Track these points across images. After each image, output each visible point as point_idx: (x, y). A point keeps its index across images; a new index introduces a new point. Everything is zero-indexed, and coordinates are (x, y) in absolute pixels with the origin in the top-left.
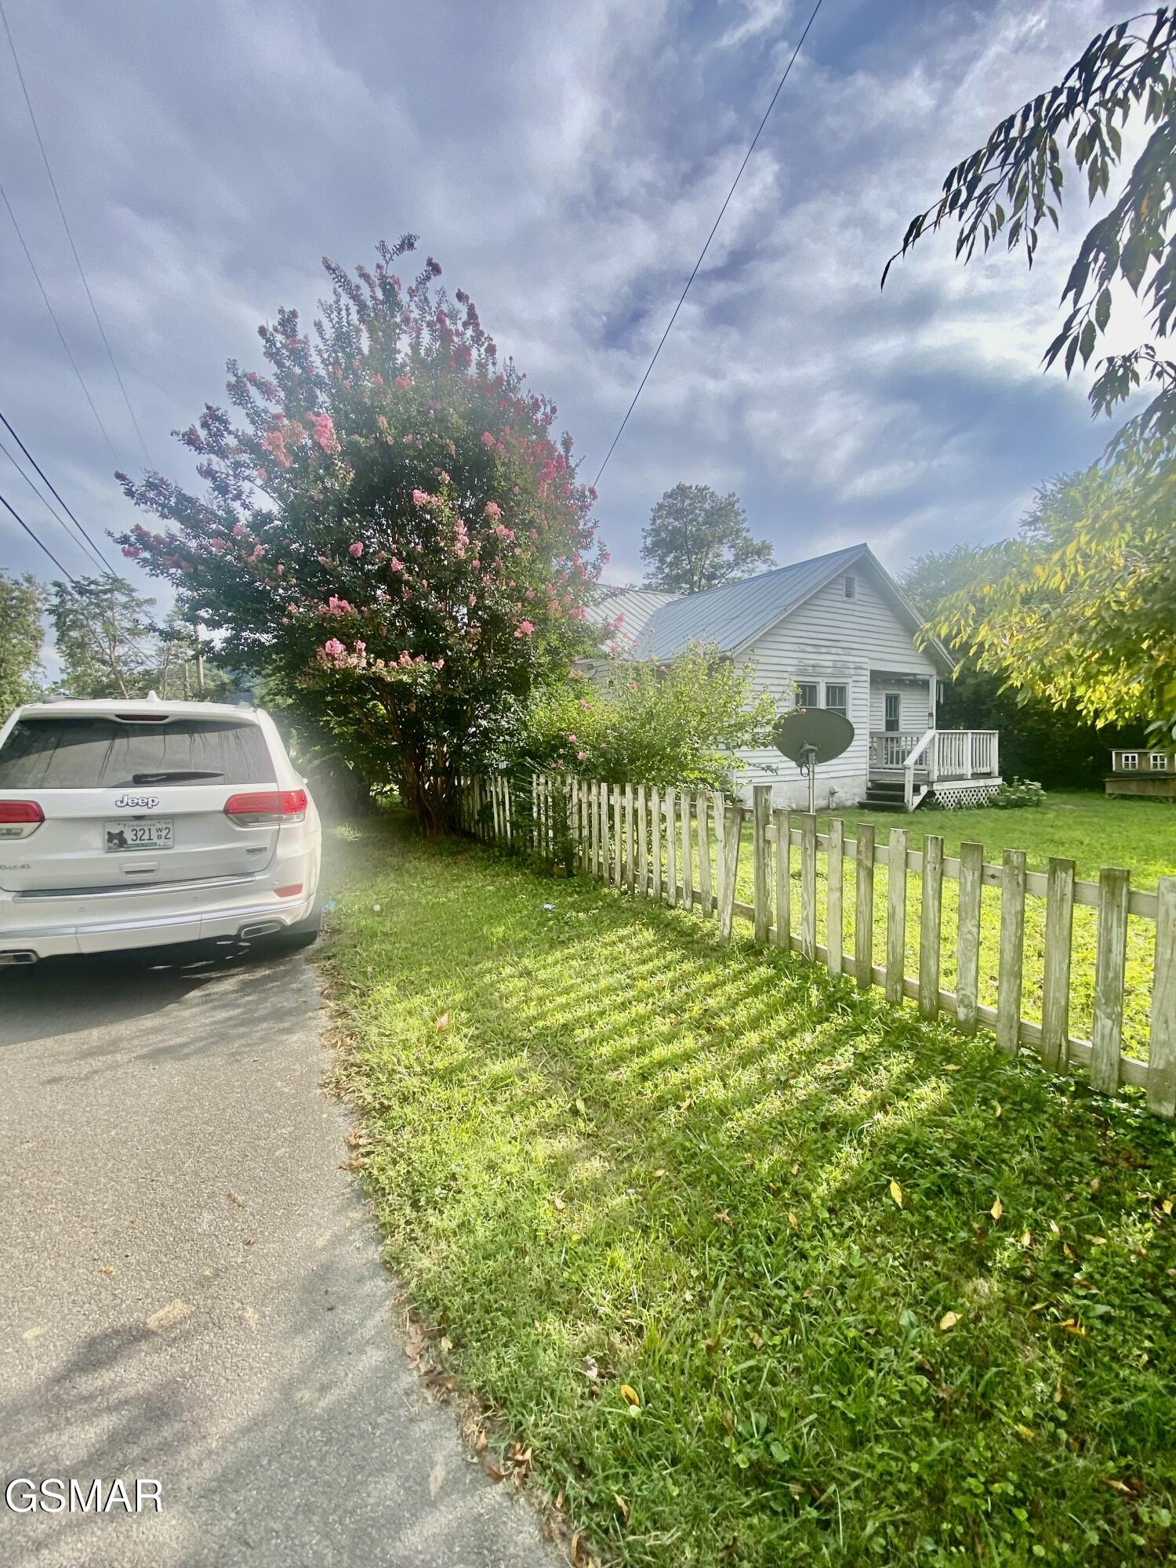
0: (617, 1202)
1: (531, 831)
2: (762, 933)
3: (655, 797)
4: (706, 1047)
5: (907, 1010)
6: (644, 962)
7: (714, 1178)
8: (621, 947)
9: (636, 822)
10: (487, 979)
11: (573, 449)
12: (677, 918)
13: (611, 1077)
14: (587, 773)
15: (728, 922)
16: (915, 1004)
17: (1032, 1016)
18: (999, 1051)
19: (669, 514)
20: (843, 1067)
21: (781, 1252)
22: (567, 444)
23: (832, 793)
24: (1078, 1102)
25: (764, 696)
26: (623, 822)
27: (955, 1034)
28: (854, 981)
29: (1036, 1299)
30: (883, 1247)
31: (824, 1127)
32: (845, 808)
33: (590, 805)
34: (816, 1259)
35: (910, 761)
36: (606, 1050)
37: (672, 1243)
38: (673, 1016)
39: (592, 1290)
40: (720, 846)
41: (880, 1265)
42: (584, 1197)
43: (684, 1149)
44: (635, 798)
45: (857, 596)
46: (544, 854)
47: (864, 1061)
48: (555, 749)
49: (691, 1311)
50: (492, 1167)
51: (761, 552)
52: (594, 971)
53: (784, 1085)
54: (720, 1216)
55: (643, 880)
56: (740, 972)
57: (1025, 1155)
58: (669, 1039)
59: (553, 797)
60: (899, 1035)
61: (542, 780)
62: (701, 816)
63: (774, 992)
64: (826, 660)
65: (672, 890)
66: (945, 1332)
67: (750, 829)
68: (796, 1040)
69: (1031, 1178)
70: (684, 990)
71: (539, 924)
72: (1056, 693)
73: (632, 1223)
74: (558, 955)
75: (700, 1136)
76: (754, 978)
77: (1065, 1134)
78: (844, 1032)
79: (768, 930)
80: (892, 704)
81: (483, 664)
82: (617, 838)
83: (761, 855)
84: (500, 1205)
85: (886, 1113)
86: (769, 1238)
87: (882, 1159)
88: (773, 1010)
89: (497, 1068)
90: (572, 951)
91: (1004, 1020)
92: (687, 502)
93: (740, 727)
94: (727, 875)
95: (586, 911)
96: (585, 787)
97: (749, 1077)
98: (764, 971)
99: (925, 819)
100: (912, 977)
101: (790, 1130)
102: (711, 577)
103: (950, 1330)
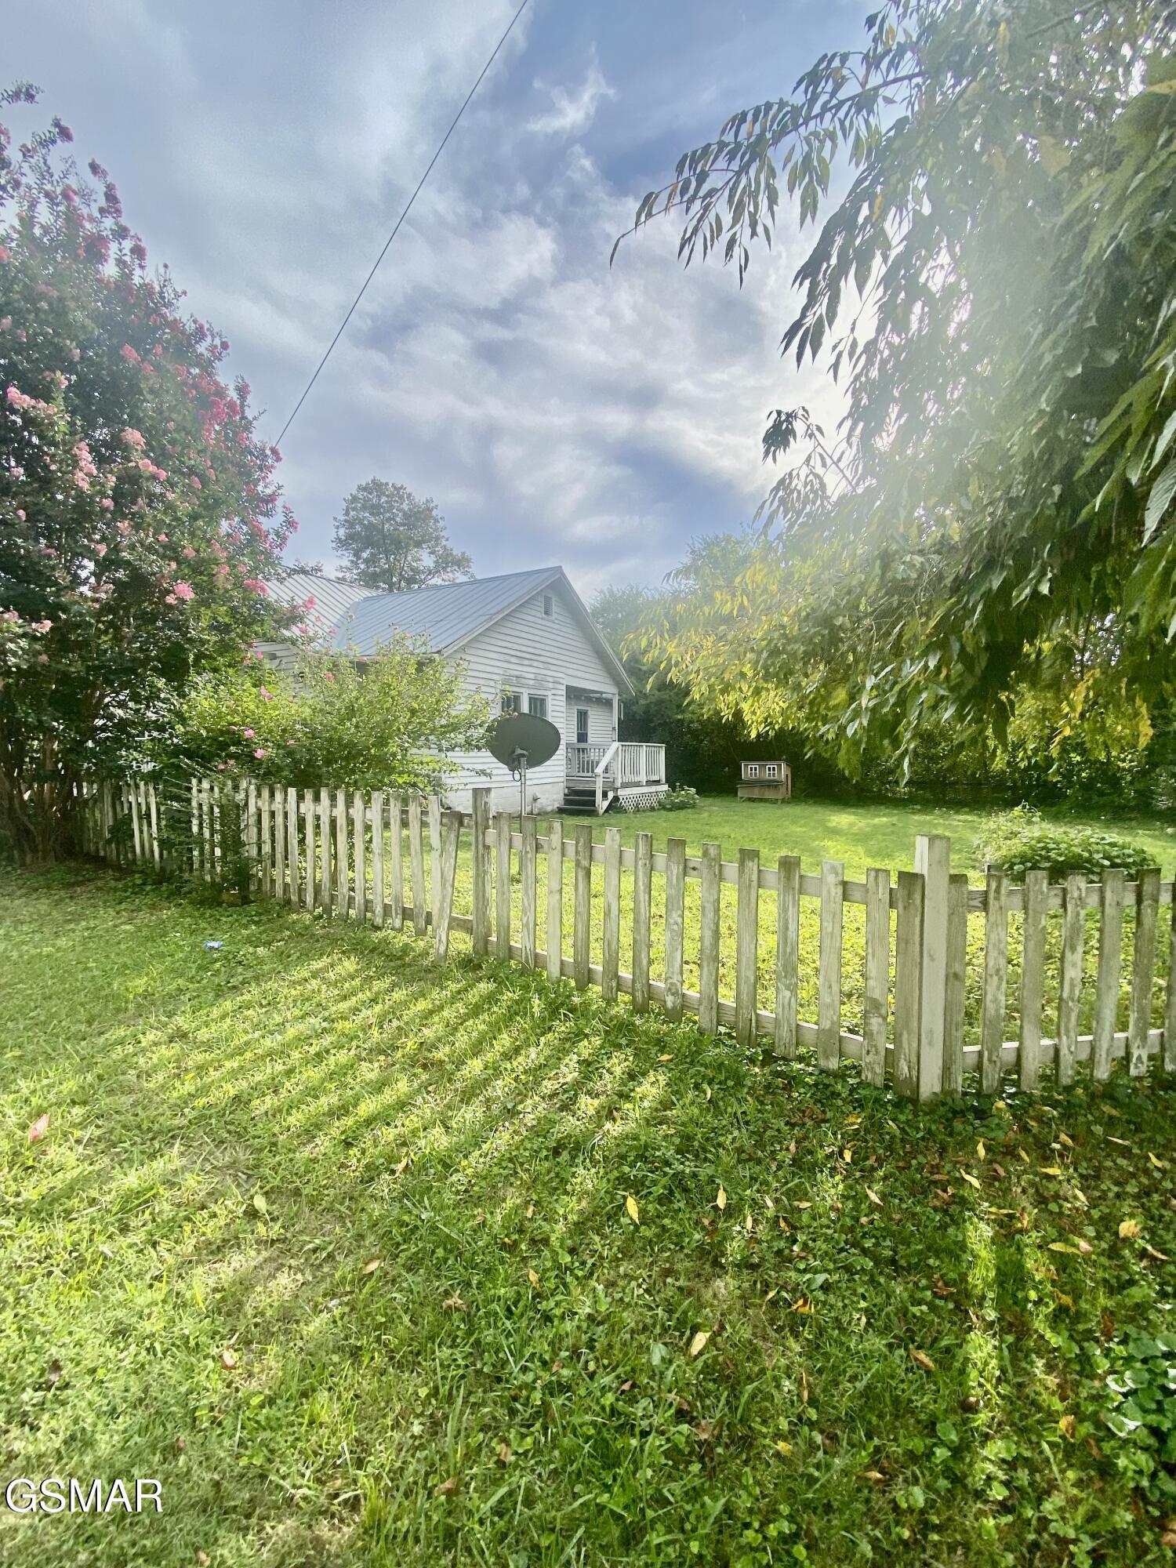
0: (315, 1326)
1: (190, 850)
2: (481, 945)
3: (358, 802)
4: (424, 1087)
5: (621, 1007)
6: (345, 998)
7: (440, 1252)
8: (315, 983)
9: (333, 834)
10: (118, 1053)
11: (250, 399)
12: (385, 941)
13: (306, 1153)
14: (268, 775)
15: (444, 939)
16: (627, 998)
17: (727, 997)
18: (701, 1032)
19: (364, 508)
20: (569, 1078)
21: (524, 1323)
22: (243, 391)
23: (535, 800)
24: (766, 1070)
25: (477, 697)
26: (317, 834)
27: (664, 1022)
28: (573, 983)
29: (767, 1287)
30: (626, 1275)
31: (556, 1152)
32: (547, 813)
33: (273, 814)
34: (563, 1318)
35: (599, 770)
36: (295, 1119)
37: (392, 1358)
38: (382, 1058)
39: (283, 1470)
40: (435, 854)
41: (627, 1300)
42: (268, 1335)
43: (402, 1224)
44: (333, 805)
45: (555, 616)
46: (208, 878)
47: (589, 1068)
48: (224, 746)
49: (422, 1447)
50: (120, 1332)
51: (461, 563)
52: (278, 1019)
53: (511, 1113)
54: (450, 1302)
55: (342, 900)
56: (459, 992)
57: (736, 1133)
58: (379, 1087)
59: (221, 807)
60: (619, 1033)
61: (206, 785)
62: (414, 824)
63: (495, 1009)
64: (528, 672)
65: (379, 909)
66: (696, 1358)
67: (468, 835)
68: (520, 1059)
69: (744, 1156)
70: (395, 1023)
71: (199, 968)
72: (725, 707)
73: (338, 1349)
74: (228, 1005)
75: (421, 1201)
76: (473, 996)
77: (762, 1103)
78: (567, 1040)
79: (487, 942)
80: (582, 717)
81: (118, 639)
82: (309, 852)
83: (480, 861)
84: (136, 1390)
85: (614, 1120)
86: (509, 1310)
87: (616, 1174)
88: (495, 1029)
89: (132, 1180)
90: (247, 997)
91: (705, 1003)
92: (384, 499)
93: (454, 728)
94: (443, 885)
95: (268, 944)
96: (266, 793)
97: (471, 1114)
98: (485, 987)
99: (613, 821)
100: (625, 973)
101: (522, 1164)
102: (410, 581)
103: (701, 1353)
